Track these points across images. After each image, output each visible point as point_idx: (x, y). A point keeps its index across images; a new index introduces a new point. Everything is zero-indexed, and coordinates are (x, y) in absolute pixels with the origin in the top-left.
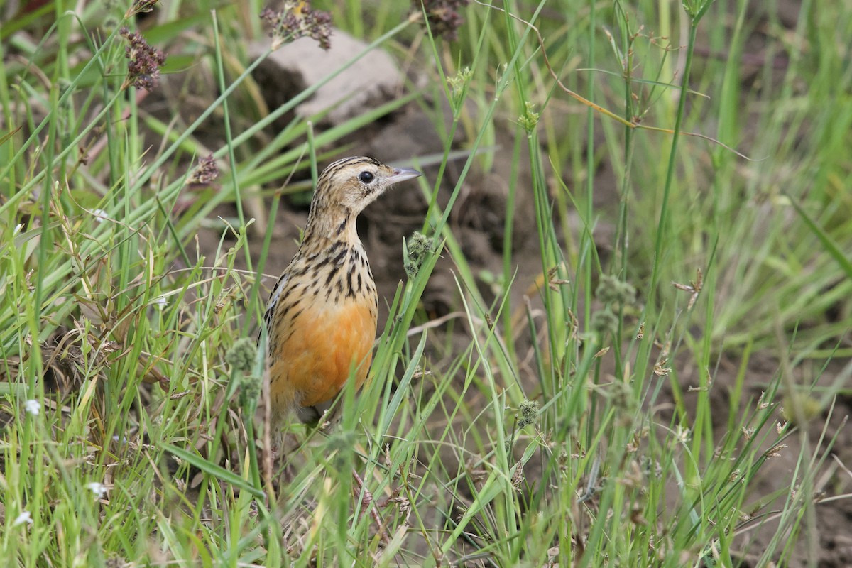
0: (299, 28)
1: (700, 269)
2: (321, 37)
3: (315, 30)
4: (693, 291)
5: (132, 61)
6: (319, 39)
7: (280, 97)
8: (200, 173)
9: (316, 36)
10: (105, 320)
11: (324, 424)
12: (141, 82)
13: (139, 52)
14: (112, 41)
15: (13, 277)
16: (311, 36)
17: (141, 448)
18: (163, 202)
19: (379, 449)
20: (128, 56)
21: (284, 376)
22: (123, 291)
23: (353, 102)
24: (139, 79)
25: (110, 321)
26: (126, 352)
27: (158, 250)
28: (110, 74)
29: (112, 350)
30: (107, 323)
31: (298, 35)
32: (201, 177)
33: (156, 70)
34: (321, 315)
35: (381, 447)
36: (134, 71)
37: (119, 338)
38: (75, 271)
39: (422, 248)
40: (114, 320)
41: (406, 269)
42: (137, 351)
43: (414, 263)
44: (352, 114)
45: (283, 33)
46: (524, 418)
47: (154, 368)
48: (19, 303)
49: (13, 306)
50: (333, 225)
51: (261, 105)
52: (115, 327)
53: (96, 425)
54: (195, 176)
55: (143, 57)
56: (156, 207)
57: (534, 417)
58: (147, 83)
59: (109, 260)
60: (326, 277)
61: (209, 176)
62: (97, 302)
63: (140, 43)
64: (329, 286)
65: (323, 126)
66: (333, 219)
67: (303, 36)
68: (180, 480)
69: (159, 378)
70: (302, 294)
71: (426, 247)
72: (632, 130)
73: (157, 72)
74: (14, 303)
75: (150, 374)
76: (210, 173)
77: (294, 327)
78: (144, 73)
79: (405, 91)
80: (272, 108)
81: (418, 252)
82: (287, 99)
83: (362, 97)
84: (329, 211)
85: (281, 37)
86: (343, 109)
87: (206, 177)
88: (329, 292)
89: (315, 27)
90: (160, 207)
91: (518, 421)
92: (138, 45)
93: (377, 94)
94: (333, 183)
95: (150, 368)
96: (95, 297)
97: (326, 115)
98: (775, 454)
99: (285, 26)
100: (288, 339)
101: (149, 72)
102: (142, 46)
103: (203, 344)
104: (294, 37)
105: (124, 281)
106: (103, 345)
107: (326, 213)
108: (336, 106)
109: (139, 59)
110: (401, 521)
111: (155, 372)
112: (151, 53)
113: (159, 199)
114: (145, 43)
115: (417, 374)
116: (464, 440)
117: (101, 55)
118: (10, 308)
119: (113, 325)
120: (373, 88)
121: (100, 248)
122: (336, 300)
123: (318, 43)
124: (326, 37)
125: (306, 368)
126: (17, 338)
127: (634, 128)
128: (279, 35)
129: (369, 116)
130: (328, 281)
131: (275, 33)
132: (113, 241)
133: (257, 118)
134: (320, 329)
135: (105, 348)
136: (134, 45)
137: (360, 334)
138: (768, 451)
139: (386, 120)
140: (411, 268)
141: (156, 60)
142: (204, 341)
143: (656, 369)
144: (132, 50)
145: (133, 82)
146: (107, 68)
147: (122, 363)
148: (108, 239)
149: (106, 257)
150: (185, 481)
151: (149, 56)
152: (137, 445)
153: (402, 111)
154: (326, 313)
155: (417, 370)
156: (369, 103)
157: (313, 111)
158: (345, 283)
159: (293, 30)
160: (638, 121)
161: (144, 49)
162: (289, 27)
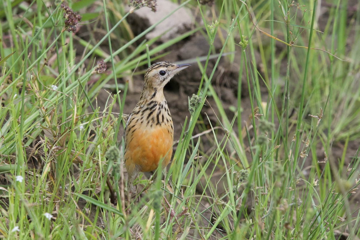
0: (142, 2)
1: (321, 108)
2: (152, 6)
3: (149, 4)
4: (318, 118)
5: (66, 20)
6: (151, 7)
7: (139, 30)
8: (98, 69)
9: (150, 6)
10: (55, 136)
11: (151, 182)
12: (70, 29)
13: (70, 16)
14: (58, 10)
15: (13, 118)
16: (147, 6)
17: (70, 194)
18: (81, 82)
19: (179, 191)
20: (64, 17)
21: (130, 158)
22: (64, 123)
23: (172, 32)
24: (70, 27)
25: (57, 137)
26: (64, 151)
27: (79, 104)
28: (57, 25)
29: (58, 150)
30: (56, 138)
31: (141, 6)
32: (98, 70)
33: (77, 23)
34: (144, 132)
35: (179, 190)
36: (67, 24)
37: (61, 144)
38: (41, 115)
39: (196, 101)
40: (59, 137)
41: (189, 111)
42: (69, 150)
43: (193, 108)
44: (171, 37)
45: (135, 5)
46: (242, 177)
47: (77, 157)
48: (16, 129)
49: (13, 131)
50: (150, 95)
51: (131, 34)
52: (59, 139)
53: (52, 183)
54: (96, 70)
55: (71, 17)
56: (78, 84)
57: (247, 177)
58: (73, 29)
59: (56, 110)
60: (147, 115)
61: (102, 70)
62: (51, 129)
63: (70, 11)
64: (148, 120)
65: (159, 43)
66: (150, 92)
67: (144, 6)
68: (87, 209)
69: (80, 161)
70: (136, 122)
71: (198, 100)
72: (290, 47)
73: (77, 24)
74: (14, 130)
75: (76, 160)
76: (103, 69)
77: (133, 136)
78: (72, 25)
79: (195, 26)
80: (136, 34)
81: (195, 103)
82: (142, 31)
83: (175, 29)
84: (148, 89)
85: (134, 7)
86: (167, 35)
87: (101, 70)
88: (148, 122)
89: (149, 2)
90: (80, 84)
91: (239, 179)
92: (69, 12)
93: (182, 28)
94: (148, 78)
95: (76, 157)
96: (50, 126)
97: (159, 38)
98: (353, 192)
99: (135, 2)
100: (131, 141)
101: (74, 24)
102: (71, 13)
103: (99, 146)
104: (140, 7)
105: (64, 118)
106: (54, 148)
107: (147, 89)
108: (164, 34)
109: (69, 18)
110: (187, 224)
111: (78, 159)
112: (75, 16)
113: (80, 81)
114: (72, 11)
115: (196, 158)
116: (216, 187)
117: (53, 16)
118: (12, 132)
119: (58, 138)
120: (180, 25)
121: (52, 104)
122: (151, 126)
123: (151, 9)
124: (154, 7)
125: (139, 155)
126: (15, 146)
127: (291, 46)
128: (133, 6)
129: (179, 38)
130: (148, 117)
131: (131, 5)
132: (57, 101)
133: (129, 40)
134: (144, 138)
135: (54, 149)
136: (67, 12)
137: (164, 141)
138: (350, 191)
139: (187, 40)
140: (192, 110)
141: (77, 19)
142: (99, 145)
143: (301, 155)
144: (66, 14)
145: (67, 29)
146: (56, 22)
147: (63, 155)
148: (55, 100)
149: (55, 108)
150: (89, 209)
151: (74, 17)
152: (68, 193)
153: (194, 35)
154: (146, 131)
155: (196, 156)
156: (179, 32)
157: (154, 36)
158: (156, 119)
159: (139, 4)
160: (292, 43)
161: (72, 14)
162: (137, 2)
